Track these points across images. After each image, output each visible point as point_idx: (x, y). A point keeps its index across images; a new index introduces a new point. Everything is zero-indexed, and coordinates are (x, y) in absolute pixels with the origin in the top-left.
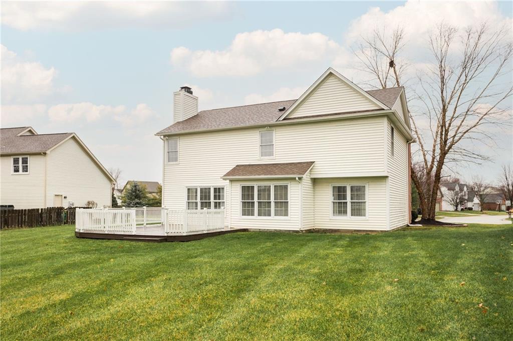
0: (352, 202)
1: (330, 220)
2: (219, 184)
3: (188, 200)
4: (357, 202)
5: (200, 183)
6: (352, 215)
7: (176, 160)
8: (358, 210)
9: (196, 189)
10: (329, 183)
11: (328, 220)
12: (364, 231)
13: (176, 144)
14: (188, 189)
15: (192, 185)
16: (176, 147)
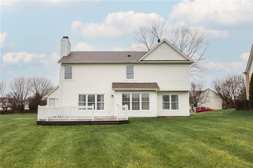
0: (172, 103)
1: (162, 111)
2: (100, 93)
3: (79, 102)
4: (174, 103)
5: (87, 92)
6: (172, 109)
7: (71, 78)
8: (175, 107)
9: (85, 96)
10: (161, 94)
11: (161, 112)
12: (178, 116)
13: (71, 68)
14: (79, 95)
15: (83, 93)
16: (71, 71)
